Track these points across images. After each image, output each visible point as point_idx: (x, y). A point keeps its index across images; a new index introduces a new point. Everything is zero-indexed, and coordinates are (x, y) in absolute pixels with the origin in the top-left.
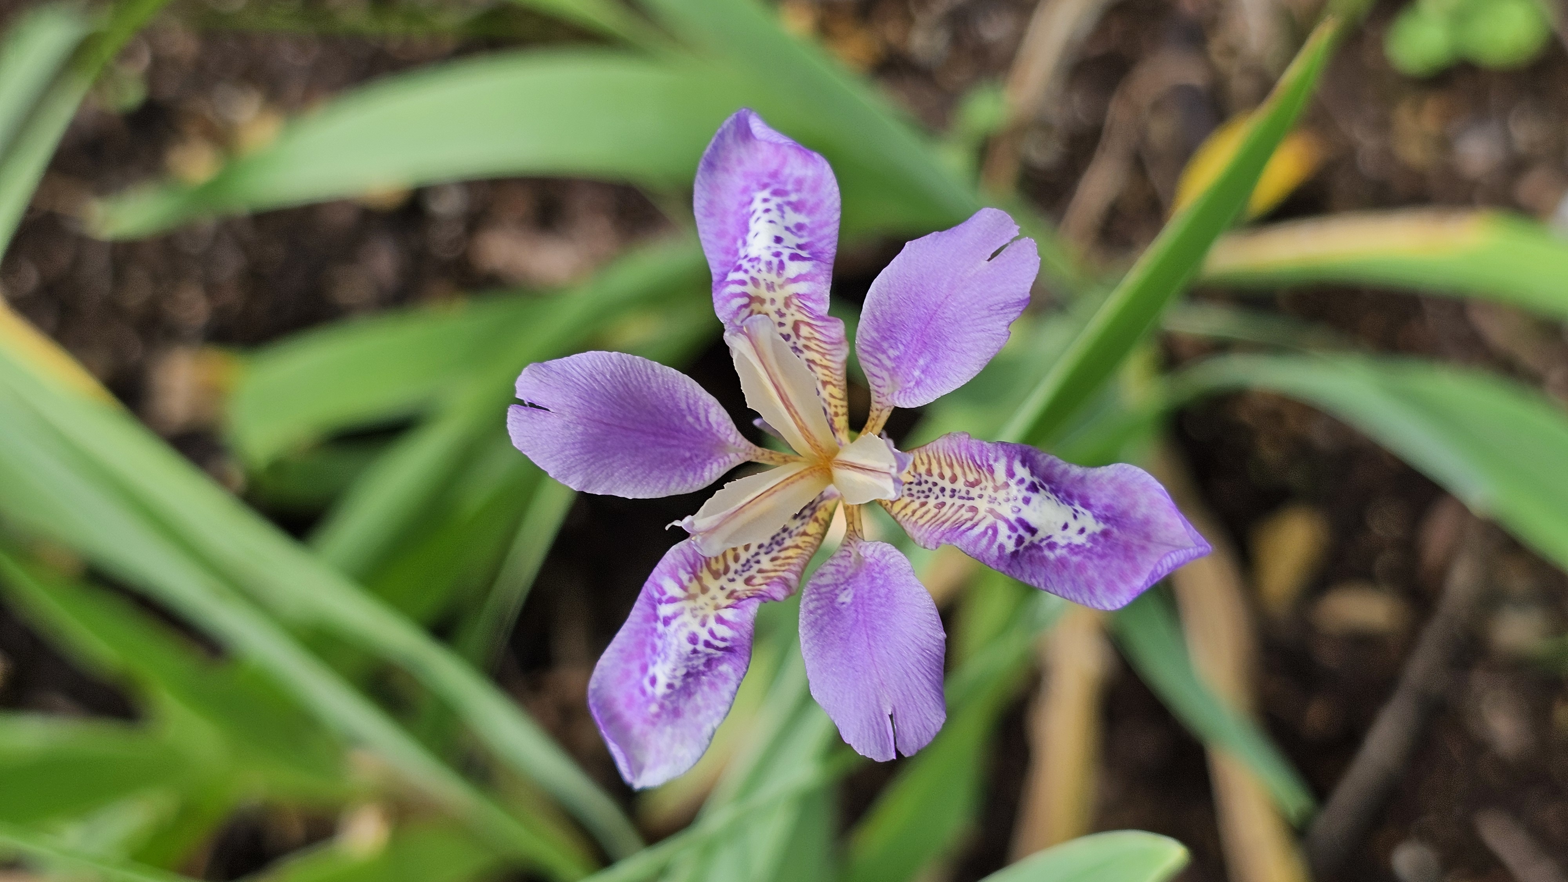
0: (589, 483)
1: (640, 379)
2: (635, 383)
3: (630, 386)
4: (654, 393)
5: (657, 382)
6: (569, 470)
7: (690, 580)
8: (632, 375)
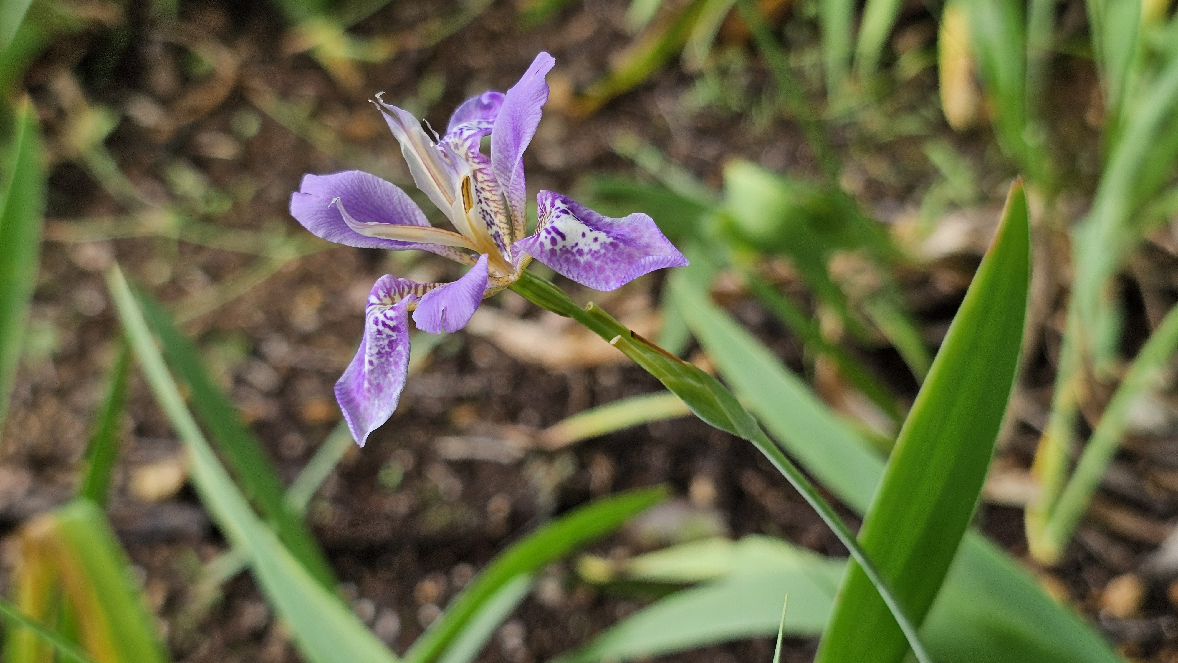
0: (330, 235)
1: (369, 186)
2: (366, 187)
3: (363, 189)
4: (379, 197)
5: (381, 190)
6: (318, 226)
7: (385, 296)
8: (365, 183)
